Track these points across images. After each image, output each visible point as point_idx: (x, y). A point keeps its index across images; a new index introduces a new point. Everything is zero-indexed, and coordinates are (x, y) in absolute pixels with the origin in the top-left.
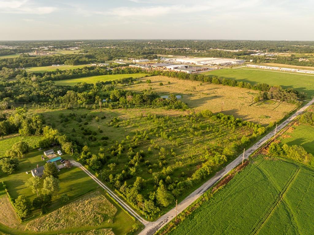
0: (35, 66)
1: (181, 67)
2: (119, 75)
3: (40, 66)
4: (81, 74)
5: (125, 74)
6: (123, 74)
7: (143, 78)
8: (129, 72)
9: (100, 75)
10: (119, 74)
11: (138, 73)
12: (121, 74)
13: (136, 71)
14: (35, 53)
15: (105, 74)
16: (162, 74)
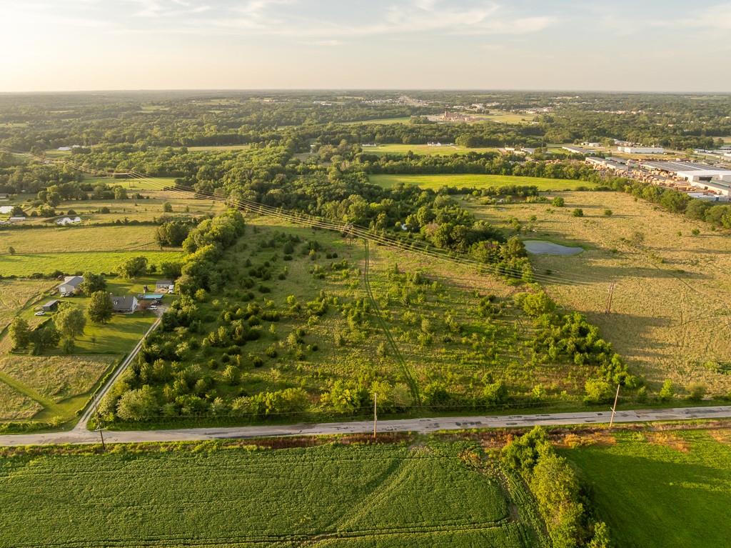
0: (399, 141)
1: (724, 176)
2: (528, 178)
3: (407, 143)
4: (442, 167)
5: (544, 177)
6: (538, 176)
7: (569, 193)
8: (553, 173)
9: (484, 173)
10: (530, 176)
11: (578, 178)
12: (534, 176)
13: (572, 174)
14: (443, 117)
15: (497, 173)
16: (626, 187)
